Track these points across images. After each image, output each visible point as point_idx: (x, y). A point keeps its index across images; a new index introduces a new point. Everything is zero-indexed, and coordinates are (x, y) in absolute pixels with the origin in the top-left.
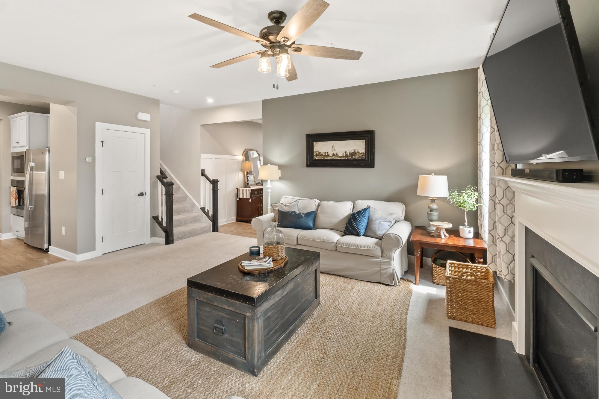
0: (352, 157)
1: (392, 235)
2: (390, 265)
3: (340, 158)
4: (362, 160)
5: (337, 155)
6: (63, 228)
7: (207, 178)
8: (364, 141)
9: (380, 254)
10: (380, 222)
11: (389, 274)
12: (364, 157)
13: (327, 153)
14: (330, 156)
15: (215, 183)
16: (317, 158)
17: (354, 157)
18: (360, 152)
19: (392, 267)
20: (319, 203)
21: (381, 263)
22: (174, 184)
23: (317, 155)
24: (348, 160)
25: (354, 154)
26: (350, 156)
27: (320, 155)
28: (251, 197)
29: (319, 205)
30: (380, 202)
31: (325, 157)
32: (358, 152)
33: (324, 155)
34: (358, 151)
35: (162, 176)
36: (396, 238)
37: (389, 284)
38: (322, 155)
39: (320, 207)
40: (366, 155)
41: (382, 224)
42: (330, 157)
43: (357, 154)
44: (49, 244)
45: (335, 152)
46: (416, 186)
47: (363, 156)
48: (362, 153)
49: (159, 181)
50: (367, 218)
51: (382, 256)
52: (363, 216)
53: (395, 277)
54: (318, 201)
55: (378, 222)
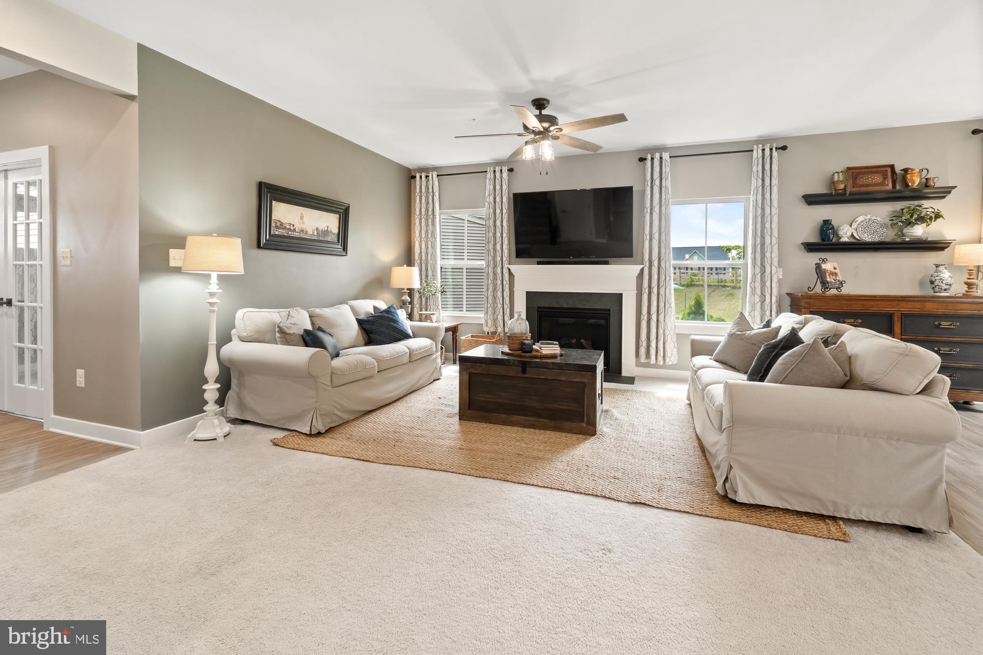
0: (324, 237)
3: (310, 238)
4: (334, 243)
5: (306, 232)
9: (435, 349)
12: (336, 240)
13: (293, 226)
14: (297, 231)
16: (277, 233)
17: (327, 238)
18: (333, 232)
21: (436, 358)
25: (327, 232)
26: (321, 236)
27: (283, 228)
31: (290, 233)
32: (331, 232)
33: (289, 229)
34: (330, 230)
38: (285, 228)
40: (338, 236)
42: (297, 234)
43: (330, 234)
45: (304, 227)
47: (335, 238)
48: (334, 234)
54: (306, 312)
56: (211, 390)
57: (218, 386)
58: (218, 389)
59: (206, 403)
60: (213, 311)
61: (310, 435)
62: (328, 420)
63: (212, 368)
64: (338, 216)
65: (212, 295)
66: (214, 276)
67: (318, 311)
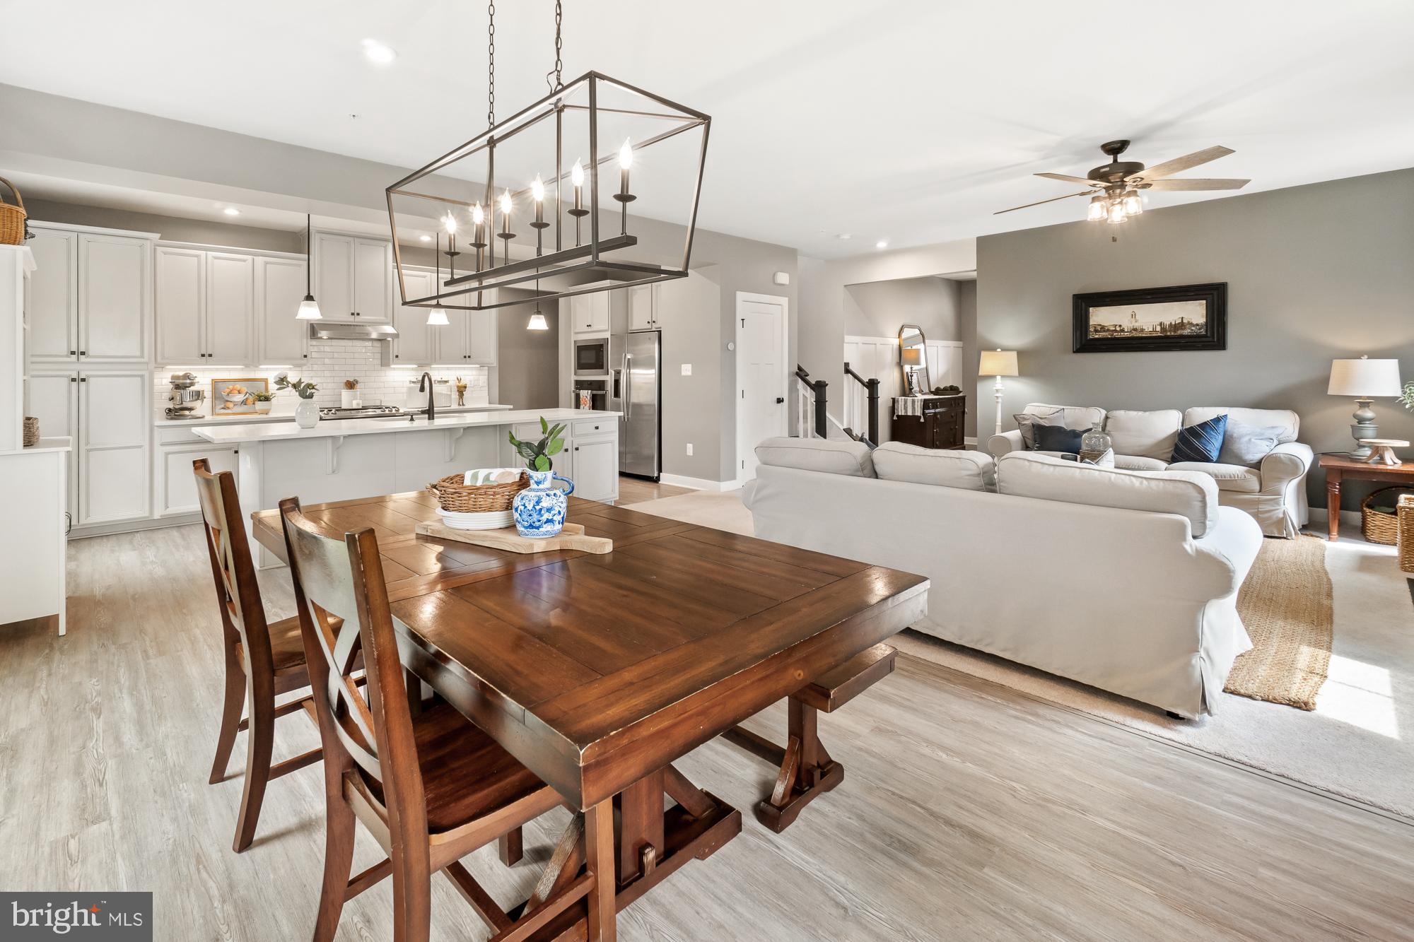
0: (1175, 332)
1: (1282, 456)
2: (1278, 504)
3: (1149, 335)
4: (1198, 336)
5: (1142, 330)
6: (690, 447)
7: (856, 377)
8: (1204, 302)
9: (1257, 488)
10: (1250, 440)
11: (1275, 519)
12: (1203, 332)
13: (1120, 326)
14: (1126, 330)
15: (872, 385)
16: (1097, 336)
17: (1179, 332)
18: (1195, 323)
19: (1282, 508)
20: (1106, 415)
21: (1259, 502)
22: (827, 384)
23: (1096, 331)
24: (1167, 337)
25: (1182, 325)
26: (1170, 331)
27: (1104, 331)
28: (924, 414)
29: (1107, 418)
30: (1243, 409)
31: (1115, 334)
32: (1191, 324)
33: (1113, 330)
34: (1189, 322)
35: (801, 374)
36: (1291, 460)
37: (1276, 535)
38: (1108, 330)
39: (1109, 420)
40: (1207, 327)
41: (1254, 443)
42: (1126, 334)
43: (1188, 326)
44: (660, 470)
45: (1137, 325)
46: (1325, 381)
47: (1200, 329)
48: (1197, 325)
49: (800, 380)
50: (1222, 434)
51: (1260, 491)
52: (1213, 430)
53: (1288, 525)
54: (1104, 412)
55: (1246, 439)
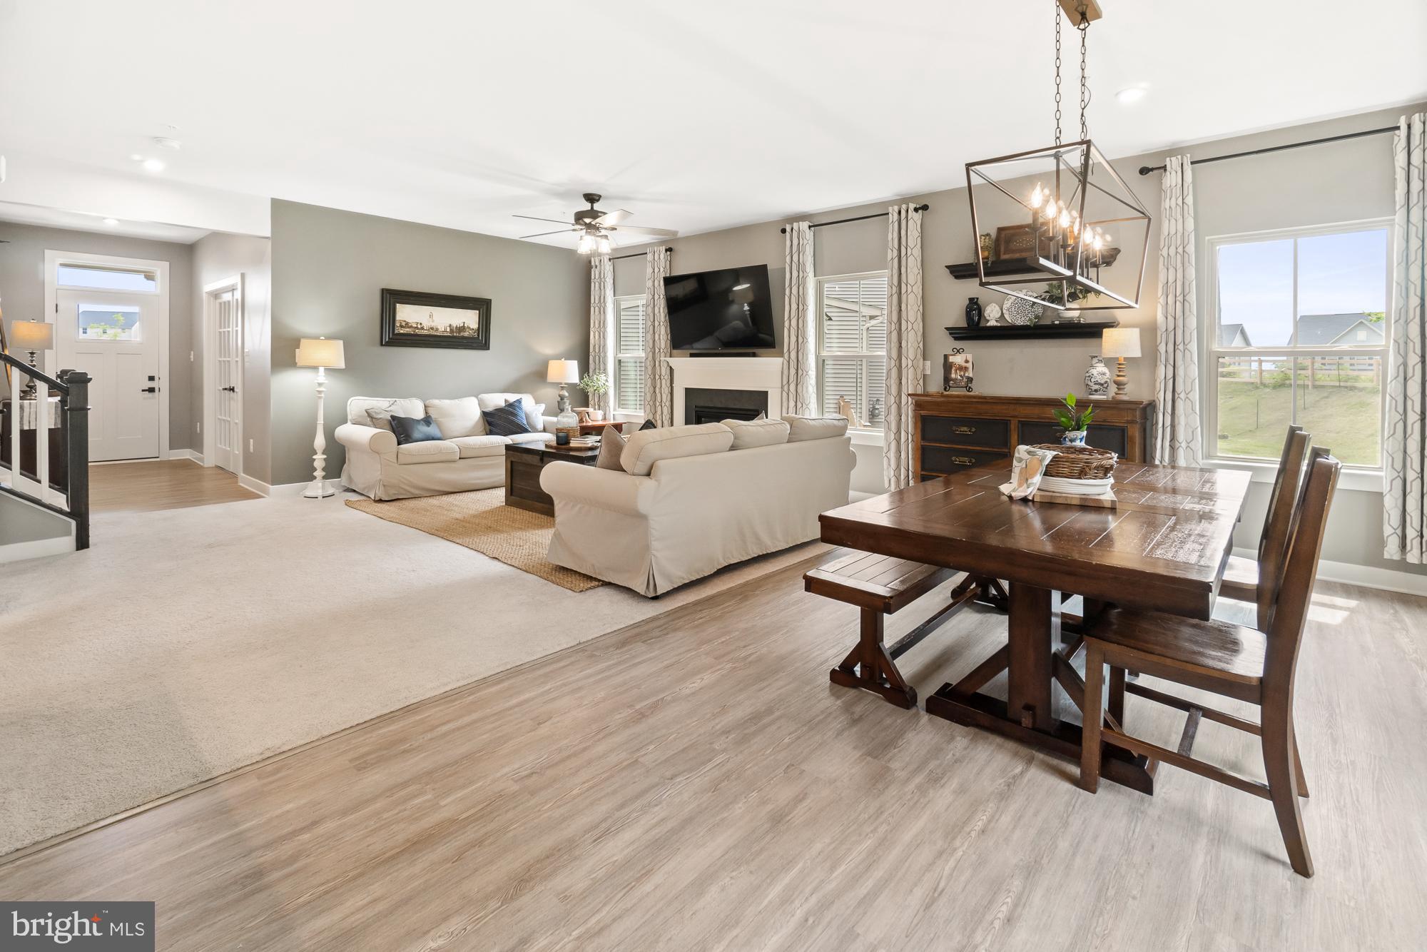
0: (460, 334)
3: (442, 335)
4: (473, 338)
5: (437, 329)
8: (475, 311)
12: (476, 335)
13: (421, 325)
14: (425, 329)
16: (402, 332)
17: (462, 334)
23: (401, 326)
24: (454, 337)
25: (462, 329)
26: (456, 333)
27: (408, 327)
31: (418, 331)
32: (470, 328)
33: (415, 328)
34: (468, 325)
38: (411, 327)
40: (478, 332)
42: (426, 332)
43: (467, 330)
45: (433, 325)
46: (545, 374)
47: (474, 333)
48: (473, 329)
56: (319, 460)
57: (325, 456)
58: (325, 459)
59: (316, 470)
60: (320, 398)
61: (376, 501)
62: (392, 491)
63: (320, 441)
64: (478, 312)
65: (320, 385)
66: (322, 369)
67: (436, 402)
